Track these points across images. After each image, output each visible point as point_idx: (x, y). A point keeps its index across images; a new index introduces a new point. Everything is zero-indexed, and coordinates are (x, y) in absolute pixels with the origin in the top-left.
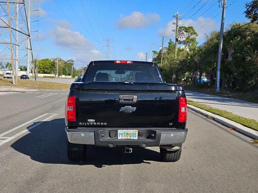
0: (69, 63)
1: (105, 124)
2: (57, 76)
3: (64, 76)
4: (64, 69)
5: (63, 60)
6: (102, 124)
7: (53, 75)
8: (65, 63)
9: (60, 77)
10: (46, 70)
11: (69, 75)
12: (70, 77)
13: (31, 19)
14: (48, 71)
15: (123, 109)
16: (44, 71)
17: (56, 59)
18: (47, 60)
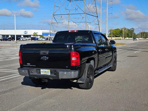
0: (132, 30)
1: (35, 66)
2: (123, 38)
3: (128, 38)
4: (128, 34)
5: (128, 29)
6: (33, 66)
7: (121, 38)
8: (129, 30)
9: (125, 39)
10: (117, 35)
11: (131, 37)
12: (132, 38)
13: (108, 7)
14: (118, 36)
15: (42, 58)
16: (116, 36)
17: (123, 29)
18: (118, 29)
